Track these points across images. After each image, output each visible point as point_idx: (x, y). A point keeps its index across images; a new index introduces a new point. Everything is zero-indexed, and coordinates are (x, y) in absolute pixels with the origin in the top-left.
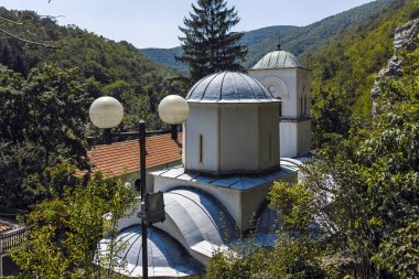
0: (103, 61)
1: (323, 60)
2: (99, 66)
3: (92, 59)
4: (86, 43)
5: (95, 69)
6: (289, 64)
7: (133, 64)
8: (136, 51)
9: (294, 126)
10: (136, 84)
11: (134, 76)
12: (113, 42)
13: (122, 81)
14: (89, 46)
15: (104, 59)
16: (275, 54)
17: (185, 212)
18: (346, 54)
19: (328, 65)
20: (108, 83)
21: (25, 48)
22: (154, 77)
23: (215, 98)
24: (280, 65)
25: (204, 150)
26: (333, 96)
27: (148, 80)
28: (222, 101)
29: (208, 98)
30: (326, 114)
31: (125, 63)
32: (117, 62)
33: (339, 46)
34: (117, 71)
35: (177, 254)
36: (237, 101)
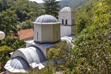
0: (28, 7)
1: (87, 7)
2: (27, 8)
3: (25, 6)
4: (24, 2)
5: (26, 9)
6: (69, 11)
7: (36, 7)
8: (38, 4)
9: (70, 27)
10: (36, 13)
11: (36, 11)
12: (31, 2)
13: (33, 12)
14: (25, 3)
15: (28, 6)
16: (66, 8)
17: (30, 54)
18: (93, 5)
19: (88, 8)
20: (29, 12)
21: (7, 3)
22: (41, 11)
23: (41, 22)
24: (67, 11)
25: (38, 36)
26: (83, 19)
27: (40, 12)
28: (43, 23)
29: (39, 22)
30: (81, 23)
31: (34, 7)
32: (32, 7)
33: (91, 3)
34: (32, 9)
35: (27, 66)
36: (47, 23)
